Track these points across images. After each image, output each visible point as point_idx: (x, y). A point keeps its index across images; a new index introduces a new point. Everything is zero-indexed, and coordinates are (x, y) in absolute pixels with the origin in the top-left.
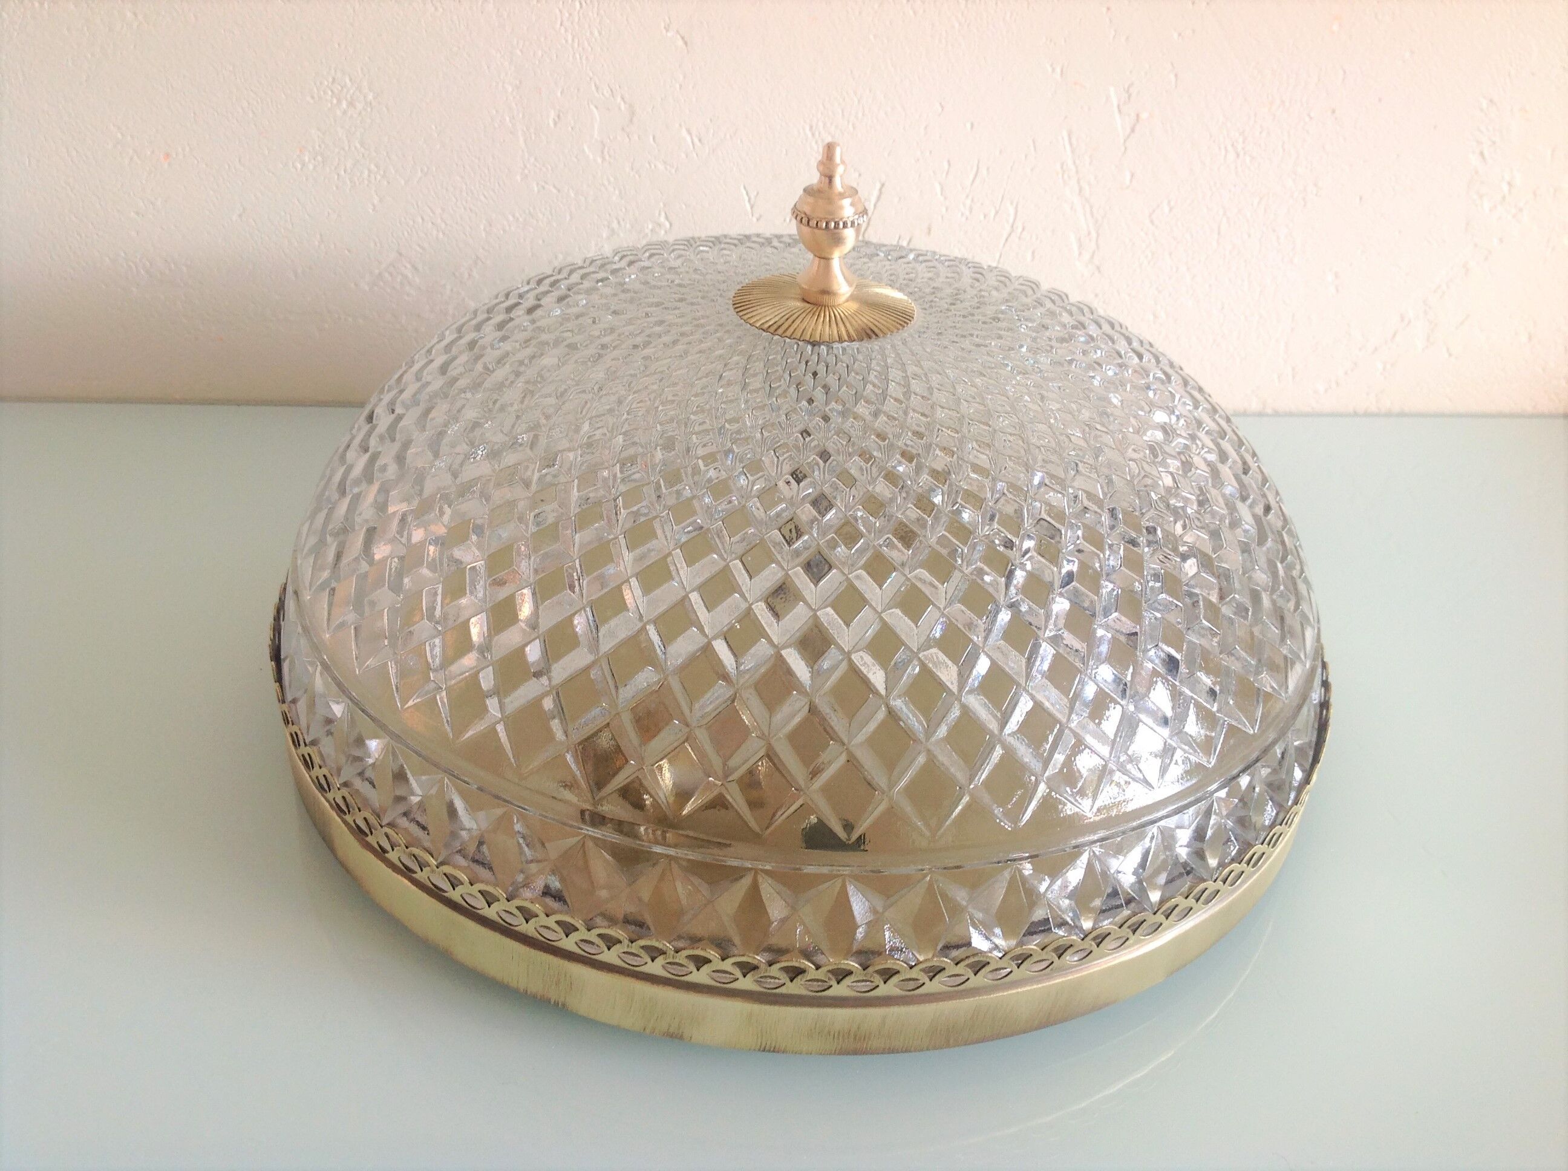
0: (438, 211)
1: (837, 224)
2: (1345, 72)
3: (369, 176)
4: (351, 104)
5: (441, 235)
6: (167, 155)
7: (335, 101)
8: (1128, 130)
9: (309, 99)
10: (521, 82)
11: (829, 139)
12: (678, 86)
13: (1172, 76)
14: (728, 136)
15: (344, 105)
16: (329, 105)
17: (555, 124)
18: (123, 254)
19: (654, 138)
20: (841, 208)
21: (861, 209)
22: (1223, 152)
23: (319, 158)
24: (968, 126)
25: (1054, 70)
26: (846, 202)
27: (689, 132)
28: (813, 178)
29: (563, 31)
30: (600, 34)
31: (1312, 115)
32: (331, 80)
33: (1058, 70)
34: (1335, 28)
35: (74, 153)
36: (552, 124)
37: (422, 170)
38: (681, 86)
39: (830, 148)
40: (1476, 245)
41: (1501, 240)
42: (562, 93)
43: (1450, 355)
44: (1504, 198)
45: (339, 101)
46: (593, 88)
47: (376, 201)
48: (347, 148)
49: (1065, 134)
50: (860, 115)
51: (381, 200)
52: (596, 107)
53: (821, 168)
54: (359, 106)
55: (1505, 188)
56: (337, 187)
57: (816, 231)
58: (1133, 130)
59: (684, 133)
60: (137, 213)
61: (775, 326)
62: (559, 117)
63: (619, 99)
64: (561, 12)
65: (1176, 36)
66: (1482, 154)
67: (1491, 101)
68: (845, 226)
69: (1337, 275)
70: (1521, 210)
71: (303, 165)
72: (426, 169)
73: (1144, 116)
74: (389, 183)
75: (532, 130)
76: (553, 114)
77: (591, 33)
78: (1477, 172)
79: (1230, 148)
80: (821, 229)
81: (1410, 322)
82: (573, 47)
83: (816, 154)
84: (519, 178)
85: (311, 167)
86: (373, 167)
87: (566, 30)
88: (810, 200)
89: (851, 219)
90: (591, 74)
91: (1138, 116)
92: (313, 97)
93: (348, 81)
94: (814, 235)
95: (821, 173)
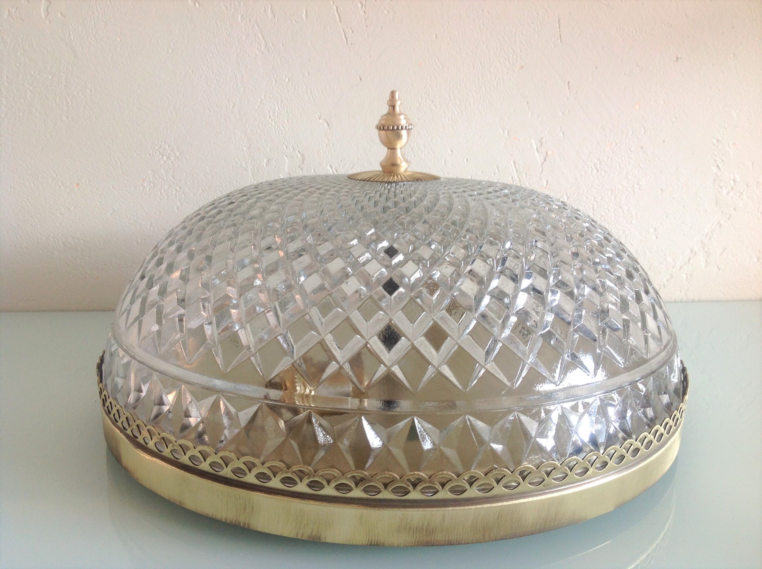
1: (398, 127)
2: (645, 128)
3: (176, 193)
4: (168, 158)
6: (78, 185)
7: (161, 157)
8: (543, 160)
9: (148, 156)
10: (250, 145)
11: (393, 89)
12: (325, 145)
13: (561, 134)
15: (165, 158)
16: (158, 158)
17: (267, 165)
18: (52, 235)
20: (400, 120)
22: (590, 170)
23: (152, 184)
24: (465, 160)
25: (504, 132)
26: (402, 117)
29: (270, 120)
30: (288, 121)
31: (632, 150)
32: (159, 146)
33: (506, 132)
34: (637, 107)
35: (32, 185)
36: (265, 165)
37: (202, 189)
38: (326, 145)
39: (393, 93)
40: (722, 212)
41: (735, 209)
42: (270, 150)
43: (719, 270)
44: (732, 188)
45: (163, 156)
46: (285, 147)
48: (165, 179)
49: (512, 163)
50: (413, 156)
51: (181, 204)
52: (286, 156)
53: (389, 103)
54: (172, 159)
55: (732, 183)
56: (160, 199)
57: (388, 132)
58: (545, 160)
59: (329, 167)
60: (61, 214)
62: (268, 161)
63: (297, 152)
64: (269, 112)
65: (561, 114)
66: (718, 166)
67: (718, 140)
68: (402, 128)
69: (655, 229)
70: (742, 193)
71: (144, 188)
73: (550, 153)
74: (185, 196)
75: (255, 168)
76: (265, 160)
77: (284, 122)
78: (717, 175)
79: (593, 167)
80: (390, 130)
81: (696, 253)
82: (275, 128)
83: (387, 97)
85: (147, 189)
86: (178, 188)
87: (272, 120)
88: (385, 118)
89: (405, 125)
90: (284, 141)
91: (547, 153)
92: (150, 155)
93: (167, 147)
94: (386, 134)
95: (389, 106)
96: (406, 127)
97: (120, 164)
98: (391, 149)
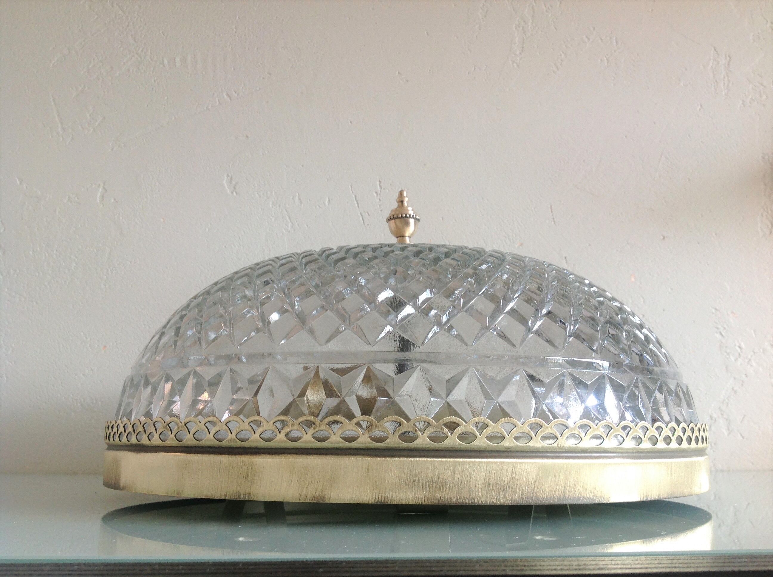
1: (406, 215)
6: (105, 347)
11: (401, 189)
18: (72, 396)
20: (408, 211)
34: (633, 279)
39: (401, 192)
40: (735, 378)
41: (746, 376)
43: (743, 438)
44: (739, 354)
55: (739, 350)
57: (397, 220)
60: (84, 375)
66: (721, 334)
67: (716, 309)
70: (750, 360)
78: (722, 342)
80: (399, 218)
81: (716, 420)
88: (394, 212)
94: (396, 223)
95: (398, 202)
96: (413, 216)
97: (147, 327)
98: (400, 236)
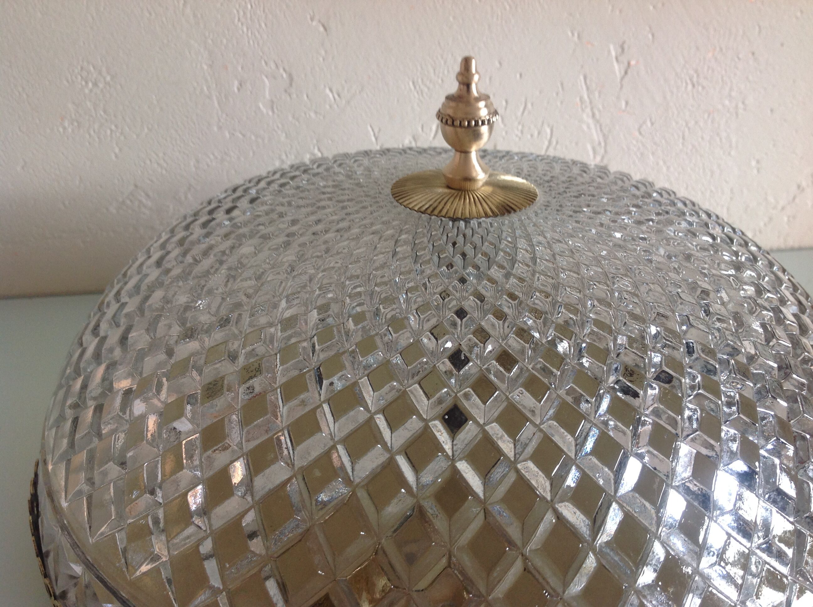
0: (161, 155)
2: (760, 27)
3: (111, 134)
4: (95, 84)
5: (164, 172)
7: (84, 83)
8: (623, 72)
9: (65, 82)
10: (213, 62)
11: (466, 54)
12: (321, 59)
13: (650, 36)
14: (358, 92)
15: (90, 85)
16: (80, 86)
17: (239, 89)
19: (307, 97)
20: (479, 109)
21: (492, 111)
22: (684, 84)
23: (76, 124)
24: (518, 76)
25: (573, 34)
26: (482, 104)
27: (331, 90)
28: (453, 87)
29: (240, 24)
30: (266, 25)
31: (741, 56)
32: (79, 68)
33: (576, 35)
36: (236, 90)
37: (148, 128)
38: (324, 60)
39: (467, 62)
42: (242, 68)
45: (87, 83)
46: (263, 63)
47: (117, 150)
48: (94, 115)
49: (582, 78)
51: (120, 150)
52: (267, 77)
53: (460, 78)
54: (101, 85)
56: (89, 143)
57: (459, 130)
58: (626, 73)
59: (328, 91)
61: (431, 209)
62: (241, 85)
63: (281, 71)
64: (238, 11)
65: (651, 8)
69: (758, 162)
71: (65, 128)
72: (150, 126)
73: (633, 63)
74: (125, 137)
75: (223, 95)
76: (236, 83)
77: (260, 25)
79: (689, 82)
80: (464, 127)
82: (247, 35)
83: (457, 68)
84: (215, 129)
85: (70, 130)
86: (113, 127)
87: (242, 24)
88: (453, 104)
89: (488, 118)
90: (261, 54)
91: (629, 64)
92: (68, 81)
93: (92, 69)
94: (456, 133)
95: (460, 83)
96: (488, 120)
97: (26, 97)
98: (461, 152)
